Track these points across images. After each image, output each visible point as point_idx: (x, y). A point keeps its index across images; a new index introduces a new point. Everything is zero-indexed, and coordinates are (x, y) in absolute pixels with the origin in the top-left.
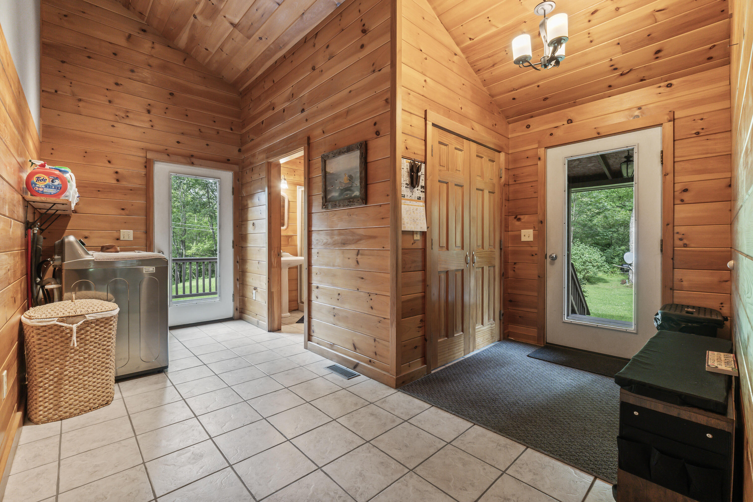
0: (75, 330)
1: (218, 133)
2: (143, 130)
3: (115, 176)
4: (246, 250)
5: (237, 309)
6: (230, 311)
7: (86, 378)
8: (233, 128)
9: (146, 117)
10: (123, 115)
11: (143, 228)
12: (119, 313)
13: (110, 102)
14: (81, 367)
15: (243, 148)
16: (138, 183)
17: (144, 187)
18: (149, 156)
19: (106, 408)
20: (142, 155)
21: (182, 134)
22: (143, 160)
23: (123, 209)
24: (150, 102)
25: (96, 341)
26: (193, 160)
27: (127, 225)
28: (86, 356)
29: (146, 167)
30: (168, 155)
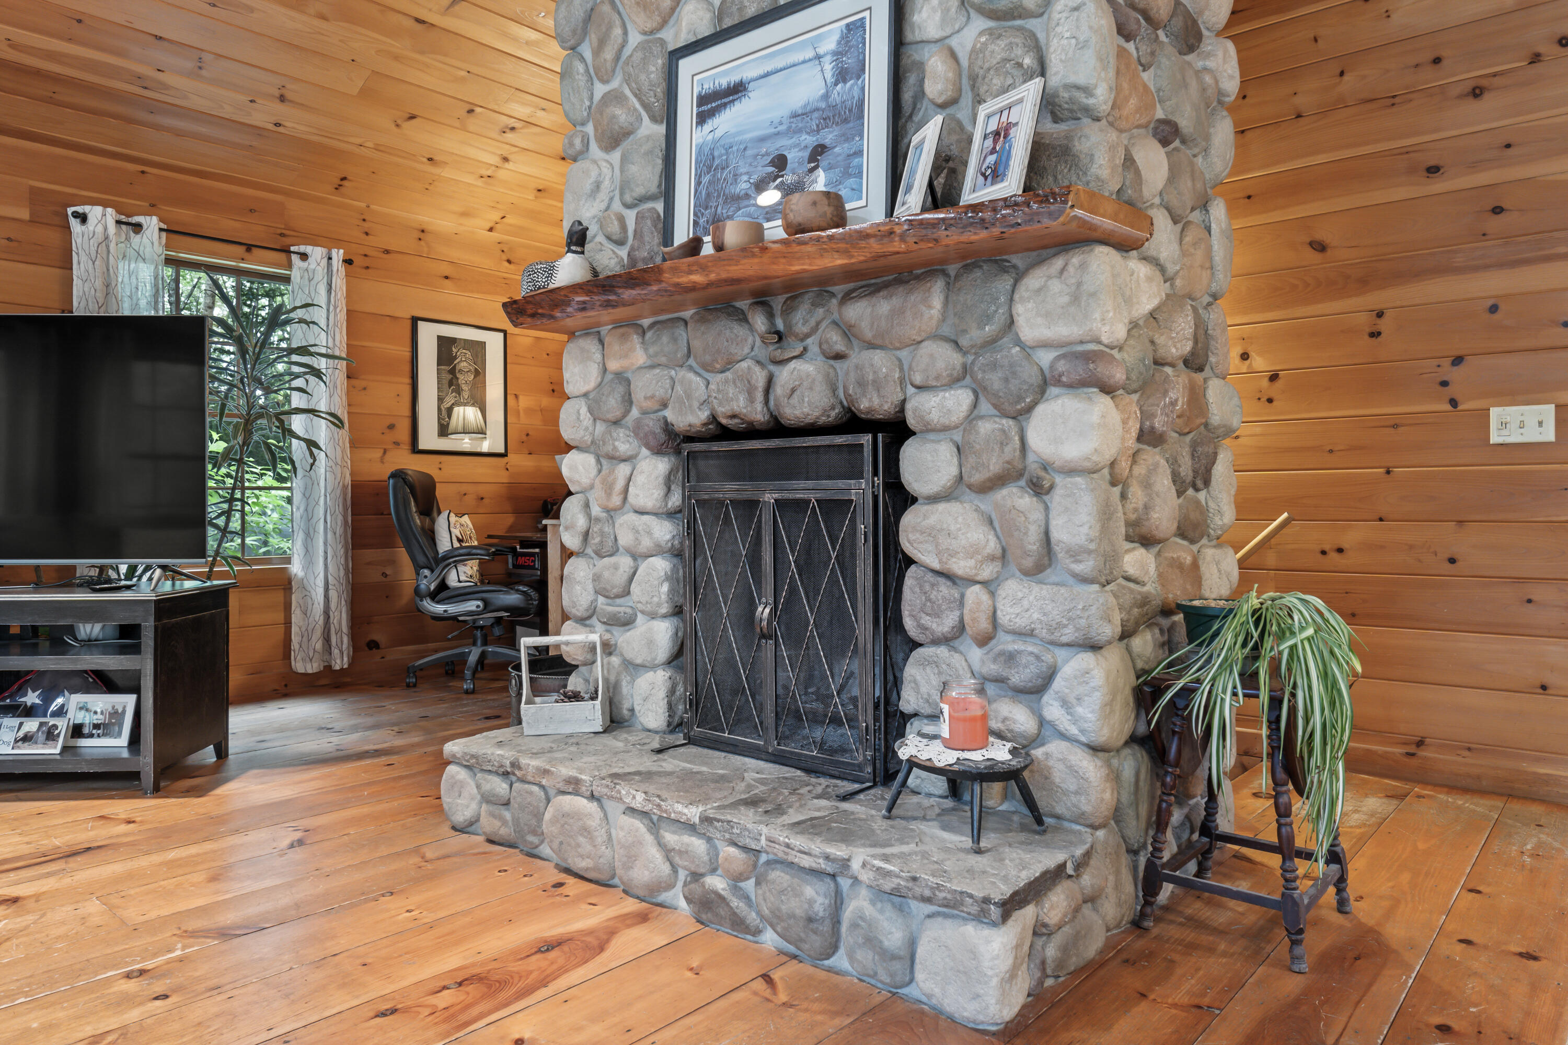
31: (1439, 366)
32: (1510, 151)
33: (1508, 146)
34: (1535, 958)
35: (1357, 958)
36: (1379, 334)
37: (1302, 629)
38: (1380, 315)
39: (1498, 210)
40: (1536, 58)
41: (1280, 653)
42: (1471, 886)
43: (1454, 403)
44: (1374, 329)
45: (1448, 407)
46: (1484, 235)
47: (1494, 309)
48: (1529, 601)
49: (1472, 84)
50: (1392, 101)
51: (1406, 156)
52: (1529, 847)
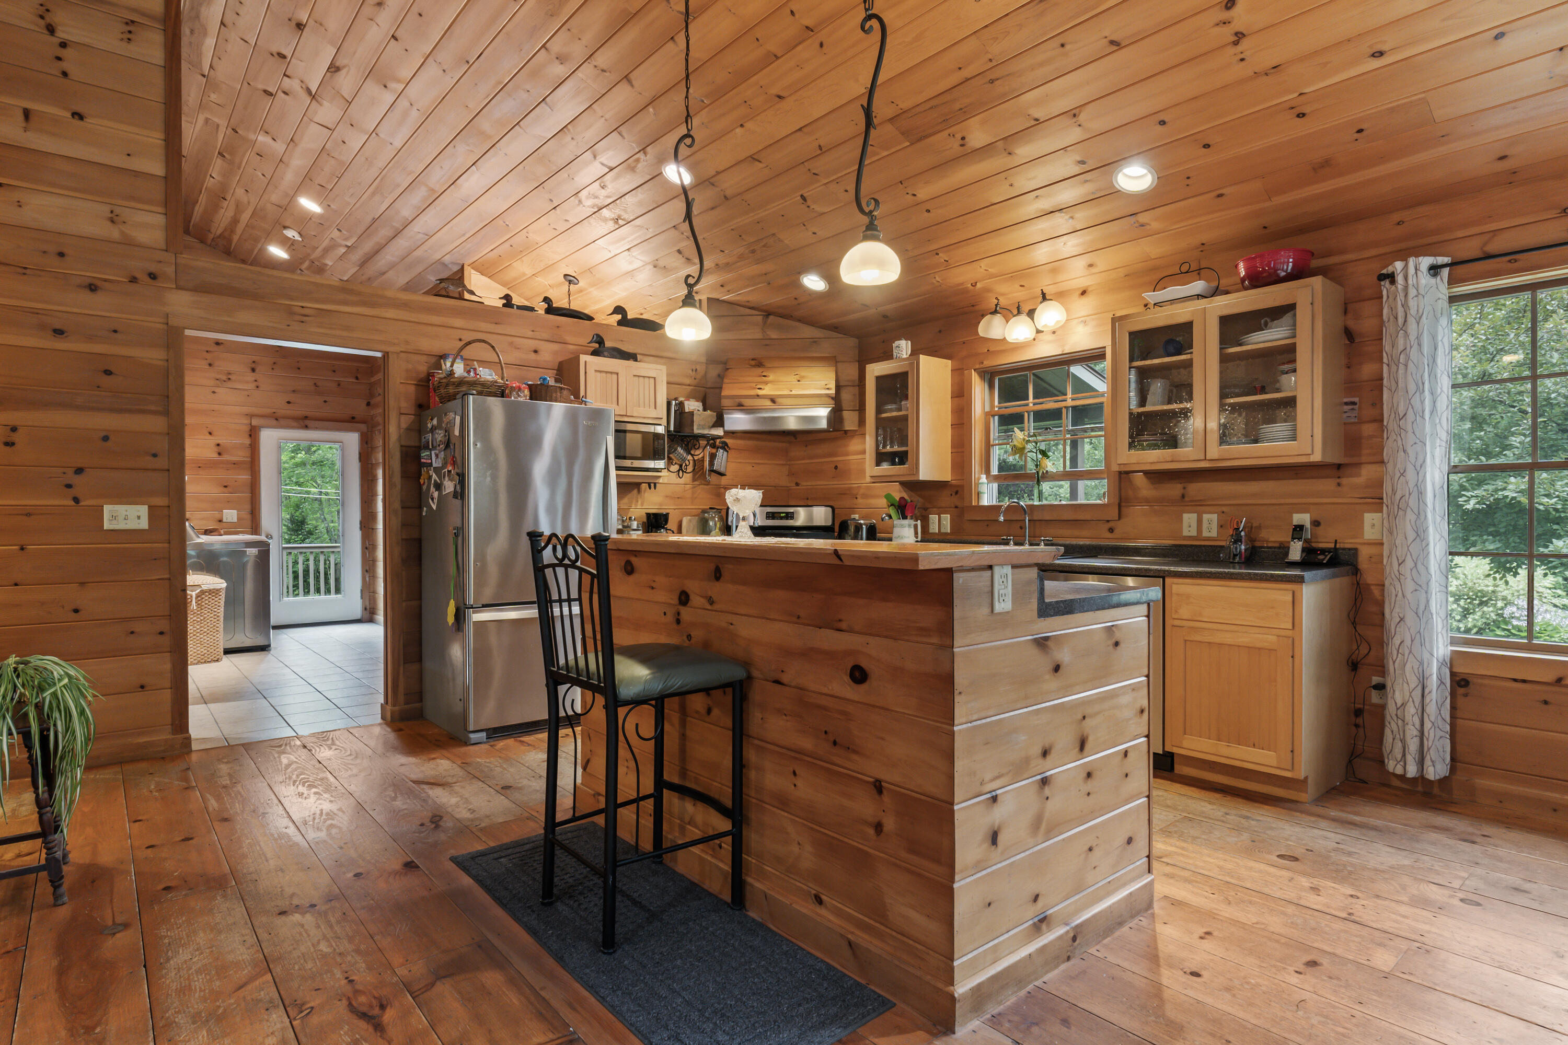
0: (194, 596)
1: (339, 385)
2: (246, 393)
3: (216, 449)
4: (376, 532)
5: (366, 609)
6: (358, 612)
7: (202, 636)
8: (359, 376)
9: (251, 377)
10: (224, 378)
11: (248, 507)
12: (227, 587)
13: (210, 365)
14: (198, 627)
15: (372, 402)
16: (241, 455)
17: (249, 459)
18: (255, 422)
19: (217, 663)
20: (246, 421)
21: (294, 391)
22: (247, 428)
23: (226, 487)
24: (254, 358)
25: (209, 607)
26: (307, 422)
27: (230, 504)
28: (202, 618)
29: (250, 435)
30: (277, 419)
31: (64, 473)
32: (115, 335)
33: (115, 331)
34: (191, 839)
35: (93, 882)
36: (13, 444)
37: (60, 680)
38: (14, 429)
39: (108, 372)
40: (133, 280)
41: (44, 699)
42: (134, 819)
43: (76, 500)
44: (9, 440)
45: (72, 503)
46: (98, 387)
47: (106, 439)
48: (132, 633)
49: (90, 281)
50: (24, 270)
51: (36, 315)
52: (153, 787)
